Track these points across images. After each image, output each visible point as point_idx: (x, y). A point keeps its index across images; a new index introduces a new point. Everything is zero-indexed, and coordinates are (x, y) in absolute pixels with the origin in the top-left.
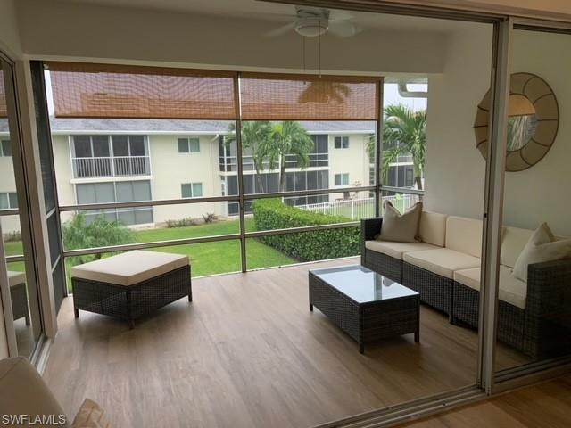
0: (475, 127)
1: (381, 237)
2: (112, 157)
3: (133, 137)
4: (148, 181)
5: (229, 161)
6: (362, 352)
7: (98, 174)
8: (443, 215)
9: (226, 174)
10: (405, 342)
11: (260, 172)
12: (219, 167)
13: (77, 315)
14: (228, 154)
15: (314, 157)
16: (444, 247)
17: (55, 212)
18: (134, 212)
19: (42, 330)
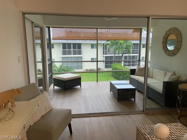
0: (162, 43)
1: (135, 74)
2: (72, 49)
3: (78, 44)
4: (82, 57)
5: (106, 51)
6: (118, 101)
7: (68, 54)
8: (153, 69)
9: (105, 55)
10: (131, 100)
11: (115, 55)
12: (103, 53)
13: (54, 87)
14: (106, 49)
15: (135, 51)
16: (152, 78)
17: (51, 63)
18: (77, 66)
19: (45, 89)
